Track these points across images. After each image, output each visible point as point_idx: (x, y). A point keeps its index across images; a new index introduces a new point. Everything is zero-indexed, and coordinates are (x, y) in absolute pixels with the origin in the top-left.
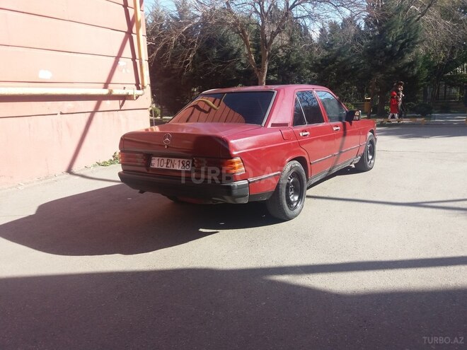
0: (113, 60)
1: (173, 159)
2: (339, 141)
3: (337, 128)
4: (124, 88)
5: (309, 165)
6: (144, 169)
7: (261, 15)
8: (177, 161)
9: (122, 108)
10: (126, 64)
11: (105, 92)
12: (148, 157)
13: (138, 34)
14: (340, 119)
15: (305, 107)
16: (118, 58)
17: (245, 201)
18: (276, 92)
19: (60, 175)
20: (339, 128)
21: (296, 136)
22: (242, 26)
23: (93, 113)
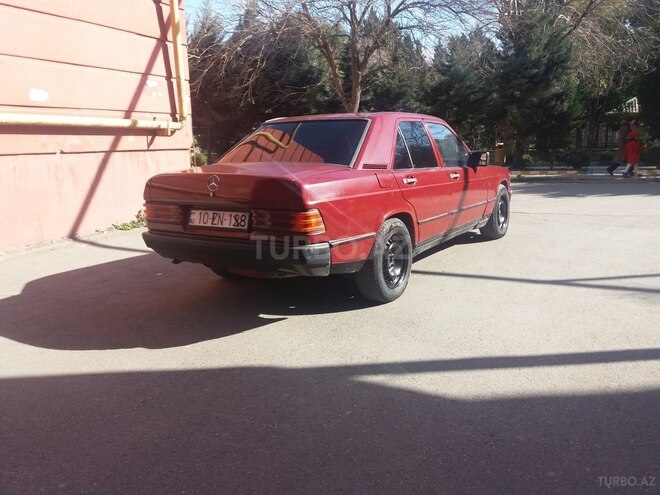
0: (138, 78)
1: (221, 213)
2: (457, 196)
3: (455, 176)
4: (155, 118)
5: (415, 225)
6: (179, 228)
7: (352, 24)
8: (227, 215)
9: (151, 147)
10: (157, 84)
11: (127, 123)
12: (186, 210)
13: (175, 42)
14: (460, 164)
15: (411, 147)
16: (146, 75)
17: (325, 273)
18: (370, 121)
19: (59, 242)
20: (458, 175)
21: (398, 182)
22: (324, 38)
23: (108, 154)
